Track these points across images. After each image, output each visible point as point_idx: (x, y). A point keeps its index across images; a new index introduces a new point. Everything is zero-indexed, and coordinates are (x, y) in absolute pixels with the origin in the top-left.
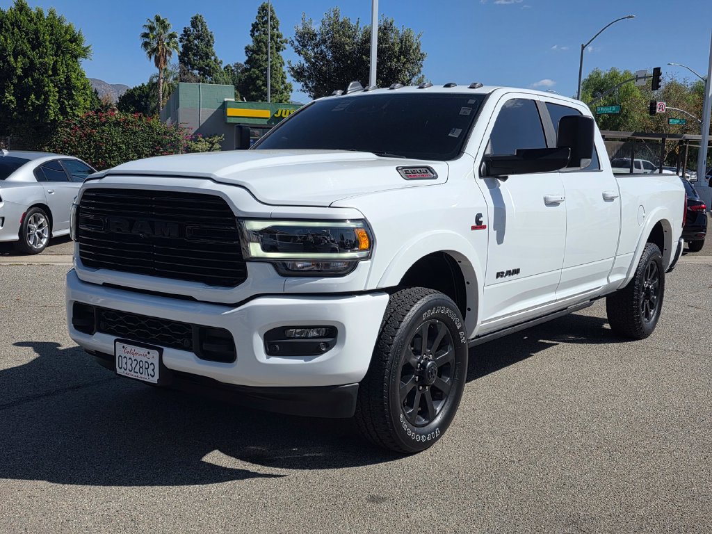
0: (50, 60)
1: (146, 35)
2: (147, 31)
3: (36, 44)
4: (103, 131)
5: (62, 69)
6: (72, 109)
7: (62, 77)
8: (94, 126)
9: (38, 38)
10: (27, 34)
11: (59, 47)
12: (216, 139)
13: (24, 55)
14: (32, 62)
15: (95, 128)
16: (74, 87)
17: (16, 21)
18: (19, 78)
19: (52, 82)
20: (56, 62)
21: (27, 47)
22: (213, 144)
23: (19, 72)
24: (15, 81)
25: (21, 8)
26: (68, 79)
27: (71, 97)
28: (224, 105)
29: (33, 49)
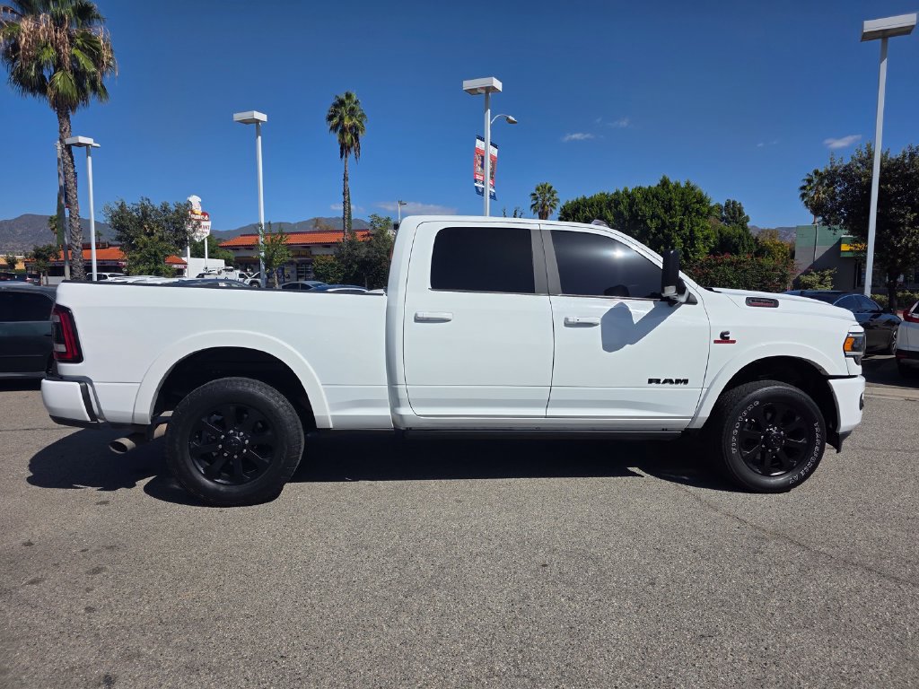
0: (677, 220)
1: (803, 188)
2: (805, 184)
3: (668, 208)
4: (719, 270)
5: (687, 225)
6: (693, 255)
7: (686, 231)
8: (711, 266)
9: (670, 204)
10: (663, 202)
11: (687, 208)
12: (827, 272)
13: (659, 217)
14: (663, 222)
15: (712, 268)
16: (698, 238)
17: (657, 193)
18: (655, 235)
19: (678, 235)
20: (683, 220)
21: (660, 211)
22: (825, 277)
23: (653, 230)
24: (651, 237)
25: (665, 183)
26: (692, 231)
27: (693, 245)
28: (840, 242)
29: (666, 213)
